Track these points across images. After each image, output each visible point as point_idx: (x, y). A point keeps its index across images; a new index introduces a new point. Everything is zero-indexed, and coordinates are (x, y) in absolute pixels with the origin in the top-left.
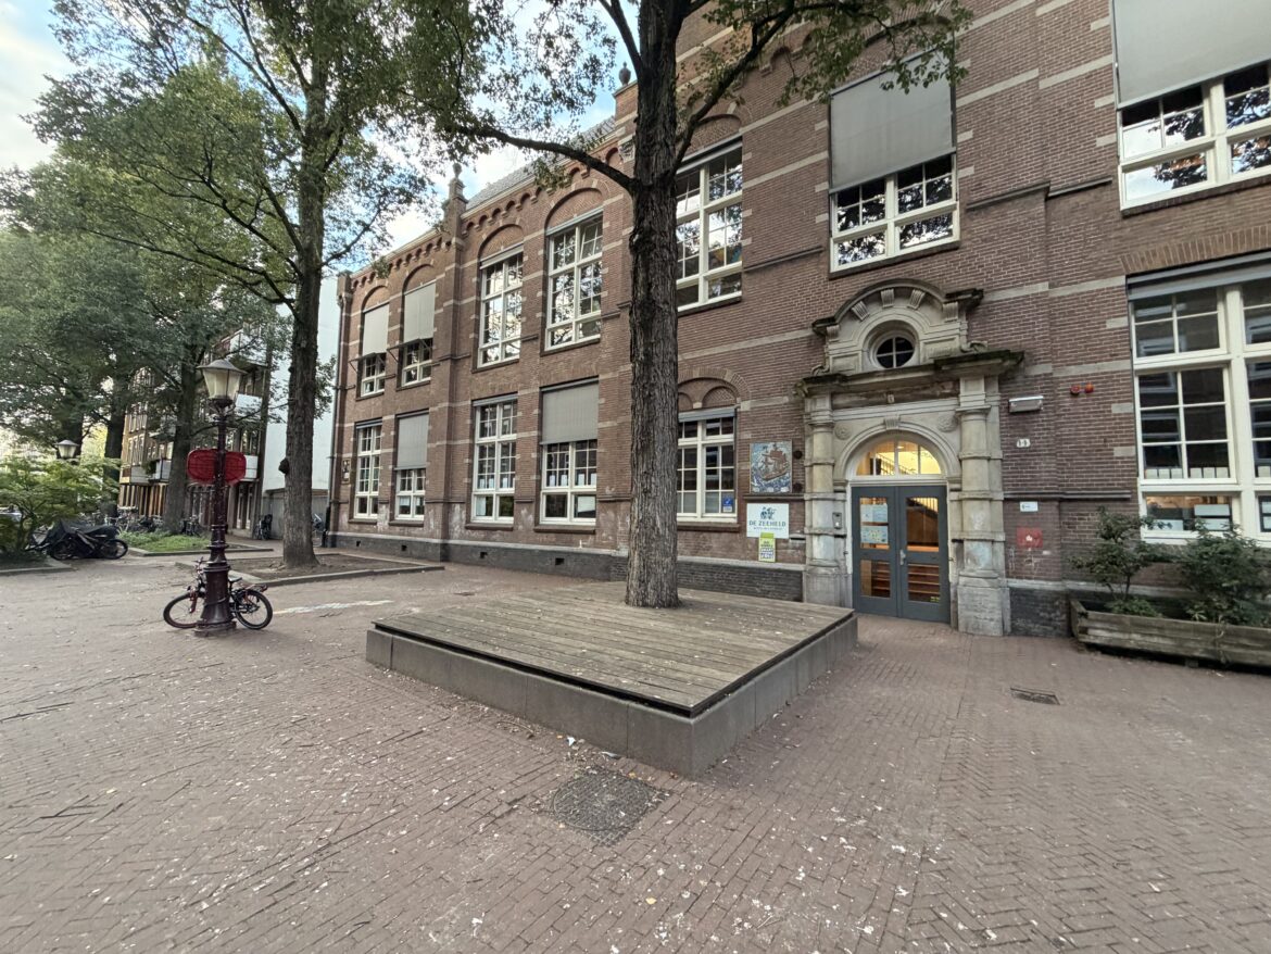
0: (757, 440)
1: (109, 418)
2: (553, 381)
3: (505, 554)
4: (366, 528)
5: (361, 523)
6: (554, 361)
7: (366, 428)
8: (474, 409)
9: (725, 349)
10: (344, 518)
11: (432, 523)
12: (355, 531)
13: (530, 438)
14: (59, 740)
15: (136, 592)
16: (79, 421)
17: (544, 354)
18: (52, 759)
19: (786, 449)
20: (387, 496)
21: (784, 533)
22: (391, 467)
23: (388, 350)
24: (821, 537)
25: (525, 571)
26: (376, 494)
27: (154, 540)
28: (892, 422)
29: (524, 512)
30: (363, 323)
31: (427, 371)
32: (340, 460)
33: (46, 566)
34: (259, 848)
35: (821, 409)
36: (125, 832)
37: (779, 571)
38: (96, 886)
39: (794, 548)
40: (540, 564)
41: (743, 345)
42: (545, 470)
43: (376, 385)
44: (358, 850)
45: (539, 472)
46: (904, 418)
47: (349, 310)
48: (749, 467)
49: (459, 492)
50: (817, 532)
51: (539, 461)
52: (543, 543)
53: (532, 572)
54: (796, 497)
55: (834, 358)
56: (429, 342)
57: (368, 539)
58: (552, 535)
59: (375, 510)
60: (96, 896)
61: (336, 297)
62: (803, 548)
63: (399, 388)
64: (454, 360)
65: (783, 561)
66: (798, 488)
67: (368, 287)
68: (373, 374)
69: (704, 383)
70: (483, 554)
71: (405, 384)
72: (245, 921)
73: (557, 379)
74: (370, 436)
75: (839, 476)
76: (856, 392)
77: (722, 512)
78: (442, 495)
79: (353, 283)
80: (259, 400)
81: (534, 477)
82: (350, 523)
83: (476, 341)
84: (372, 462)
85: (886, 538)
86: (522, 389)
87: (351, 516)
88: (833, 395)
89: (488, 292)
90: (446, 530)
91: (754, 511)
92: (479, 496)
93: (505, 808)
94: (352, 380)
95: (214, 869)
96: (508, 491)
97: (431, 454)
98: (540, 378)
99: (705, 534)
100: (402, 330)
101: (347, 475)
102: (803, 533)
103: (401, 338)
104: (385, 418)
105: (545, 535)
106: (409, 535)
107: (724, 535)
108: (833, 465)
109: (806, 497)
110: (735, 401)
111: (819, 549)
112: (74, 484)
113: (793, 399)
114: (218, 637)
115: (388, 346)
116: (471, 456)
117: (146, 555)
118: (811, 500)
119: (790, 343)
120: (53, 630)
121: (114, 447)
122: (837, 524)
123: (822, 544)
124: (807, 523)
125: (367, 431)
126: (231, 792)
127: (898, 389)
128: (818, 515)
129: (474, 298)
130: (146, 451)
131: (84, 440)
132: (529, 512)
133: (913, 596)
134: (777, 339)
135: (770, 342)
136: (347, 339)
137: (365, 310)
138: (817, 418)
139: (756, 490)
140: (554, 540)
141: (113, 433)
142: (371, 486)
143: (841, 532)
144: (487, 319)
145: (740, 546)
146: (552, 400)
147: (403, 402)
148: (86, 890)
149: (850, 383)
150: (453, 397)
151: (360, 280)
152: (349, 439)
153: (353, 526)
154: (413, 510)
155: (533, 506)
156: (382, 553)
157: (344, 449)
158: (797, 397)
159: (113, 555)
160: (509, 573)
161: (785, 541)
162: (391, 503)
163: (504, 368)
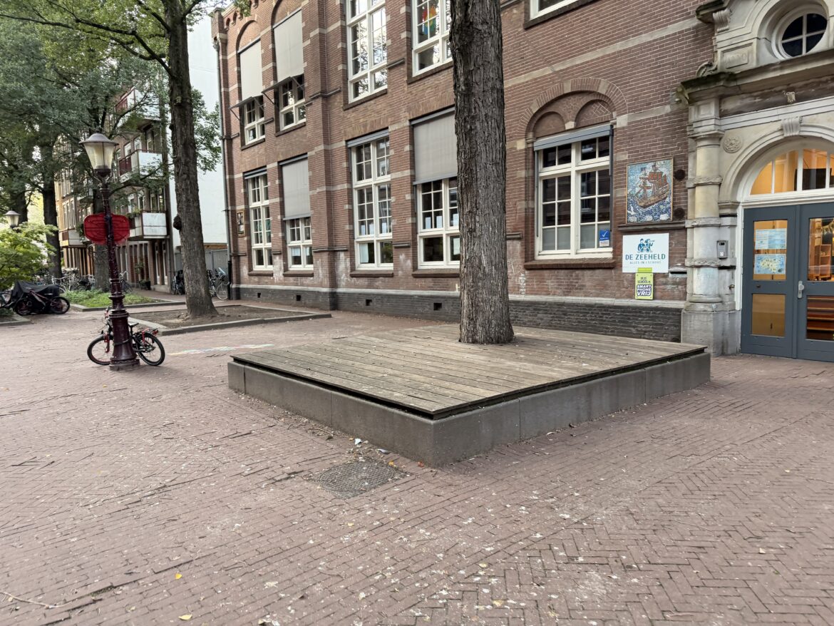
0: (633, 161)
1: (42, 186)
2: (422, 111)
3: (388, 301)
4: (265, 279)
5: (260, 275)
6: (421, 88)
7: (255, 176)
8: (349, 150)
9: (599, 53)
10: (244, 270)
11: (320, 272)
12: (255, 283)
13: (402, 178)
14: (21, 430)
15: (75, 339)
16: (20, 191)
17: (412, 81)
18: (17, 439)
19: (666, 169)
20: (279, 246)
21: (663, 267)
22: (279, 217)
23: (263, 92)
24: (702, 269)
25: (407, 316)
26: (269, 245)
27: (90, 297)
28: (791, 127)
29: (402, 257)
30: (239, 64)
31: (303, 111)
32: (234, 212)
33: (14, 320)
34: (125, 486)
35: (705, 117)
36: (54, 474)
37: (656, 309)
38: (38, 495)
39: (675, 283)
40: (420, 310)
41: (619, 46)
42: (420, 211)
43: (258, 131)
44: (181, 491)
45: (414, 215)
46: (807, 121)
47: (225, 53)
48: (626, 194)
49: (342, 241)
50: (696, 264)
51: (414, 202)
52: (423, 288)
53: (413, 317)
54: (677, 225)
55: (724, 52)
56: (300, 79)
57: (267, 291)
58: (430, 279)
59: (271, 263)
60: (38, 499)
61: (212, 40)
62: (684, 283)
63: (279, 133)
64: (325, 96)
65: (661, 298)
66: (680, 214)
67: (240, 23)
68: (254, 120)
69: (577, 97)
70: (368, 302)
71: (284, 128)
72: (110, 514)
73: (426, 109)
74: (258, 186)
75: (726, 196)
76: (749, 92)
77: (598, 247)
78: (326, 244)
79: (225, 21)
80: (160, 157)
81: (409, 220)
82: (250, 275)
83: (345, 72)
84: (263, 212)
85: (784, 267)
86: (393, 123)
87: (250, 269)
88: (721, 99)
89: (353, 14)
90: (333, 280)
91: (630, 243)
92: (362, 243)
93: (285, 476)
94: (235, 129)
95: (99, 493)
96: (387, 236)
97: (314, 202)
98: (409, 110)
99: (577, 272)
100: (275, 68)
101: (242, 228)
102: (683, 265)
103: (275, 78)
104: (268, 167)
105: (423, 280)
106: (302, 285)
107: (597, 271)
108: (720, 185)
109: (688, 224)
110: (612, 116)
111: (700, 283)
112: (22, 249)
113: (676, 108)
114: (127, 371)
115: (263, 88)
116: (351, 202)
117: (85, 310)
118: (693, 227)
119: (673, 37)
120: (18, 366)
121: (50, 215)
122: (722, 255)
123: (702, 278)
124: (689, 255)
125: (255, 181)
126: (116, 459)
127: (801, 84)
128: (700, 244)
129: (339, 24)
130: (77, 214)
131: (28, 208)
132: (407, 255)
133: (811, 334)
134: (658, 34)
135: (650, 39)
136: (227, 85)
137: (240, 50)
138: (700, 130)
139: (633, 219)
140: (431, 284)
141: (48, 201)
142: (264, 238)
143: (727, 263)
144: (355, 45)
145: (614, 283)
146: (423, 133)
147: (284, 148)
148: (33, 496)
149: (739, 83)
150: (327, 140)
151: (231, 17)
152: (240, 191)
153: (252, 278)
154: (304, 260)
155: (411, 250)
156: (280, 304)
157: (237, 201)
158: (681, 105)
159: (59, 311)
160: (391, 319)
161: (664, 275)
162: (283, 253)
163: (372, 102)
